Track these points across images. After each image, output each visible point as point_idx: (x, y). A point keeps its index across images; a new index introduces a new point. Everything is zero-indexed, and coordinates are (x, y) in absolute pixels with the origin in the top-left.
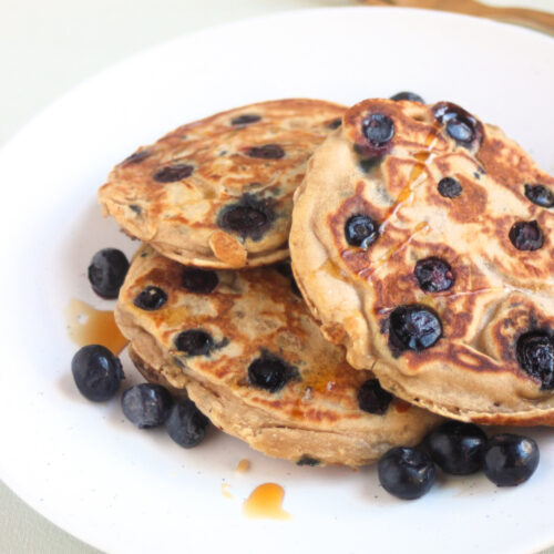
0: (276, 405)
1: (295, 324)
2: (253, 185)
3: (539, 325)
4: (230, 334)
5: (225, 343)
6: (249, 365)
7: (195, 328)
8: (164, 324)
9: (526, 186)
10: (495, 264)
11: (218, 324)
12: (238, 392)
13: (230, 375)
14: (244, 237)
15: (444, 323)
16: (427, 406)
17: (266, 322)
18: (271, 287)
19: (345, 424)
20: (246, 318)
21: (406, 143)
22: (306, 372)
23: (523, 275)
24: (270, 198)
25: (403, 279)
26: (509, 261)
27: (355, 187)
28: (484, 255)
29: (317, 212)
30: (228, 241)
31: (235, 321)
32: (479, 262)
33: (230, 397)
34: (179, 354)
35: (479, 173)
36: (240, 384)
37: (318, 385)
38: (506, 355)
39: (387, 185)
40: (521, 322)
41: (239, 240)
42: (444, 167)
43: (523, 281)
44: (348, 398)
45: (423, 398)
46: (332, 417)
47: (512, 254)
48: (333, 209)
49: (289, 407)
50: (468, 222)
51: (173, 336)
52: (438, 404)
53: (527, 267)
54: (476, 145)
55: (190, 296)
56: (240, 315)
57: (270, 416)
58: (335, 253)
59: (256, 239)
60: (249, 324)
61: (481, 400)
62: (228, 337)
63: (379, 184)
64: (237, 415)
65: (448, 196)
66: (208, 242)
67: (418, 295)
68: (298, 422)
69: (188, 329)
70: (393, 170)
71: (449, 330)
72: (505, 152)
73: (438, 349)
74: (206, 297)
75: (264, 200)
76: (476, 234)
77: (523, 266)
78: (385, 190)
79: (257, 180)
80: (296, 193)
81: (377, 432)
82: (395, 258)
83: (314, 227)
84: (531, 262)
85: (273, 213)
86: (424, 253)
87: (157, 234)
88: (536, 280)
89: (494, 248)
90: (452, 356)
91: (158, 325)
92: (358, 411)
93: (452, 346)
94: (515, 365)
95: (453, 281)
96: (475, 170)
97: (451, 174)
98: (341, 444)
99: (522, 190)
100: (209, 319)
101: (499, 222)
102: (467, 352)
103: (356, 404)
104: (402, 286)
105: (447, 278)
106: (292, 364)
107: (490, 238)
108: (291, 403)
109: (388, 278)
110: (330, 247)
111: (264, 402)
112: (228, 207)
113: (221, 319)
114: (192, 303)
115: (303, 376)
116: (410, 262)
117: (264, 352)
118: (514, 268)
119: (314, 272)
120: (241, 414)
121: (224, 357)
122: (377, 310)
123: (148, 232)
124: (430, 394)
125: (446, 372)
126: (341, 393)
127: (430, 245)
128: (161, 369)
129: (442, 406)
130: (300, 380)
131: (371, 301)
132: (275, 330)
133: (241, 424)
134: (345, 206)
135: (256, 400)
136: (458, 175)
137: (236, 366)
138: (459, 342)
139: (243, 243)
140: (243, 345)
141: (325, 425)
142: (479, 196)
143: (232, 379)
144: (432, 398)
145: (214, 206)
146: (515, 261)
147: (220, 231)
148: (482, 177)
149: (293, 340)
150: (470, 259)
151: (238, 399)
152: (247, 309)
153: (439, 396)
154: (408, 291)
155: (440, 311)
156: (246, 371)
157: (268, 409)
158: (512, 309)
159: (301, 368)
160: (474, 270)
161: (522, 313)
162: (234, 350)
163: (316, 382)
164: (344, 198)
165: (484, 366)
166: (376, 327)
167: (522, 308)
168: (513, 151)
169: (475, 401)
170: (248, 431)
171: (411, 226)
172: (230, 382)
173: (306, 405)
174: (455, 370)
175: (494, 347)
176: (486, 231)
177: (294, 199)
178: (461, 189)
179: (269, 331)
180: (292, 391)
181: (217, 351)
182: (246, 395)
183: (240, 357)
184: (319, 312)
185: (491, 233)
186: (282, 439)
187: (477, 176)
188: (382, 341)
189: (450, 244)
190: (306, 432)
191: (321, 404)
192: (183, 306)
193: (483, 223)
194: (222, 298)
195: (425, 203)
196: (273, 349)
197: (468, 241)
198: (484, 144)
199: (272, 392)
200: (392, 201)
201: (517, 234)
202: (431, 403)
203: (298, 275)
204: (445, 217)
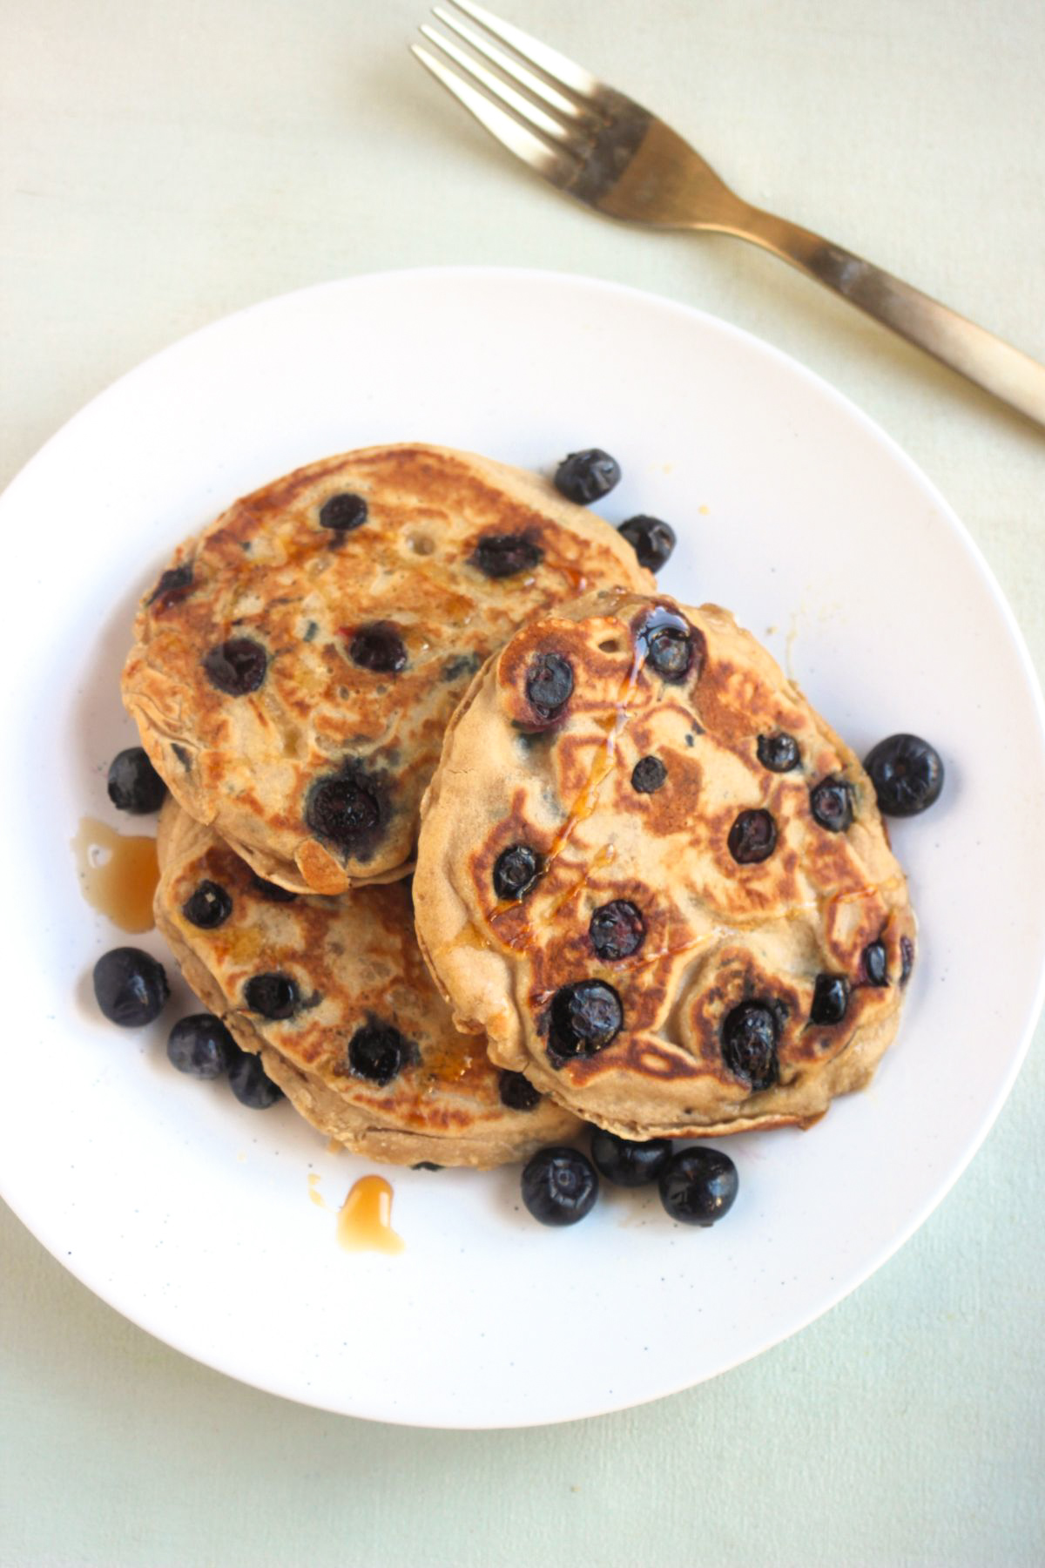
0: (387, 1105)
1: (416, 972)
2: (360, 739)
3: (756, 994)
4: (322, 986)
5: (315, 1001)
6: (349, 1039)
7: (273, 971)
8: (227, 959)
9: (760, 738)
10: (703, 898)
11: (305, 966)
12: (335, 1085)
13: (324, 1057)
14: (347, 856)
15: (626, 1006)
16: (595, 1121)
17: (375, 965)
18: (382, 902)
19: (479, 1127)
20: (345, 956)
21: (590, 706)
22: (430, 1049)
23: (742, 909)
24: (384, 771)
25: (573, 945)
26: (723, 887)
27: (511, 799)
28: (690, 886)
29: (454, 845)
30: (323, 860)
31: (329, 959)
32: (682, 899)
33: (323, 1088)
34: (252, 1017)
35: (692, 733)
36: (337, 1073)
37: (447, 1071)
38: (706, 1051)
39: (558, 786)
40: (732, 992)
41: (338, 859)
42: (642, 738)
43: (740, 917)
44: (485, 1089)
45: (589, 1111)
46: (463, 1119)
47: (730, 874)
48: (477, 846)
49: (405, 1109)
50: (671, 833)
51: (241, 983)
52: (608, 1119)
53: (749, 893)
54: (693, 677)
55: (264, 906)
56: (338, 949)
57: (378, 1119)
58: (479, 916)
59: (365, 858)
60: (351, 968)
61: (667, 1108)
62: (321, 991)
63: (546, 782)
64: (332, 1115)
65: (646, 791)
66: (293, 854)
67: (594, 967)
68: (415, 1128)
69: (262, 972)
70: (568, 760)
71: (632, 1017)
72: (735, 680)
73: (615, 1051)
74: (287, 911)
75: (375, 775)
76: (682, 851)
77: (743, 894)
78: (554, 796)
79: (365, 731)
80: (424, 801)
81: (523, 1133)
82: (563, 912)
83: (450, 873)
84: (756, 886)
85: (388, 803)
86: (605, 897)
87: (216, 818)
88: (760, 913)
89: (705, 869)
90: (633, 1061)
91: (220, 961)
92: (499, 1106)
93: (634, 1043)
94: (719, 1063)
95: (641, 938)
96: (688, 731)
97: (653, 751)
98: (474, 1151)
99: (754, 747)
100: (292, 956)
101: (715, 823)
102: (654, 1051)
103: (497, 1097)
104: (570, 955)
105: (634, 931)
106: (410, 1037)
107: (700, 852)
108: (406, 1100)
109: (551, 944)
110: (472, 906)
111: (370, 1101)
112: (321, 781)
113: (309, 957)
114: (270, 922)
115: (426, 1058)
116: (584, 913)
117: (372, 1018)
118: (731, 900)
119: (448, 945)
120: (337, 1114)
121: (315, 1025)
122: (534, 999)
123: (203, 813)
124: (599, 1106)
125: (624, 1081)
126: (476, 1082)
127: (613, 885)
128: (224, 1017)
129: (613, 1122)
130: (420, 1064)
131: (525, 983)
132: (387, 980)
133: (337, 1127)
134: (494, 838)
135: (359, 1098)
136: (662, 749)
137: (332, 1041)
138: (644, 1036)
139: (345, 865)
140: (341, 1005)
141: (453, 1131)
142: (690, 779)
143: (328, 1062)
144: (601, 1111)
145: (301, 777)
146: (731, 885)
147: (311, 840)
148: (698, 739)
149: (412, 998)
150: (669, 897)
151: (334, 1093)
152: (347, 942)
153: (612, 1108)
154: (579, 964)
155: (621, 989)
156: (346, 1049)
157: (375, 1111)
158: (722, 969)
159: (423, 1045)
160: (674, 916)
161: (736, 974)
162: (328, 1013)
163: (442, 1066)
164: (495, 823)
165: (677, 1069)
166: (531, 1026)
167: (736, 966)
168: (747, 677)
169: (660, 1110)
170: (348, 1135)
171: (588, 856)
172: (323, 1067)
173: (428, 1103)
174: (636, 1078)
175: (691, 1036)
176: (695, 843)
177: (422, 810)
178: (665, 772)
179: (379, 981)
180: (408, 1080)
181: (305, 1013)
182: (347, 1090)
183: (337, 1026)
184: (451, 999)
185: (703, 846)
186: (393, 1148)
187: (690, 740)
188: (538, 1045)
189: (643, 877)
190: (427, 1139)
191: (448, 1099)
192: (255, 925)
193: (692, 829)
194: (312, 916)
195: (611, 811)
196: (383, 1015)
197: (669, 867)
198: (704, 676)
199: (382, 1084)
200: (563, 815)
201: (740, 840)
202: (599, 1116)
203: (423, 943)
204: (639, 831)
